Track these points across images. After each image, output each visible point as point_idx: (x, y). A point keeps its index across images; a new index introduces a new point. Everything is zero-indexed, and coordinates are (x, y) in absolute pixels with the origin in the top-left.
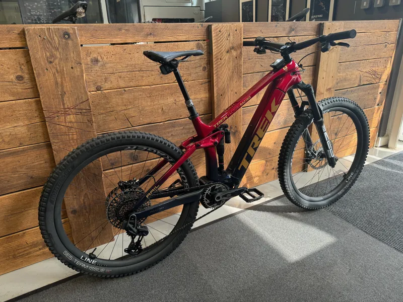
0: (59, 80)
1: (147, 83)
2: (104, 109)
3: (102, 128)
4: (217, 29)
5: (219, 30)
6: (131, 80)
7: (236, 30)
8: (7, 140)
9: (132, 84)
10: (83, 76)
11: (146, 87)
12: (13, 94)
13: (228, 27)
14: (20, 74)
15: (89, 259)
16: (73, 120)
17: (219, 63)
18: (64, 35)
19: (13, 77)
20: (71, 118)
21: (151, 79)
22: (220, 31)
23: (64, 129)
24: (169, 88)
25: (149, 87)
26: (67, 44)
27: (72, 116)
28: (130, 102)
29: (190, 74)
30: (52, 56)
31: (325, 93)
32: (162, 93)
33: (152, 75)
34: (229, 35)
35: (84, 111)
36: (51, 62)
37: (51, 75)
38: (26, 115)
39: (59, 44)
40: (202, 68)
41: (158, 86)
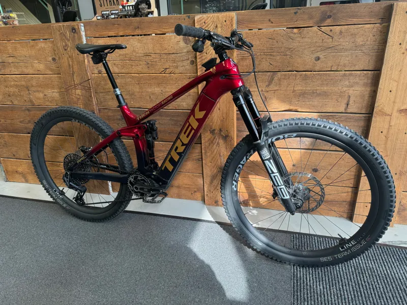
0: (71, 63)
1: (136, 72)
2: (103, 89)
3: (103, 104)
4: (201, 21)
5: (203, 21)
6: (123, 67)
7: (225, 21)
8: (50, 100)
9: (123, 71)
10: (84, 61)
11: (135, 75)
12: (51, 70)
13: (215, 18)
14: (54, 57)
15: (58, 193)
16: (80, 94)
17: (203, 58)
18: (73, 30)
19: (50, 59)
20: (78, 92)
21: (139, 69)
22: (205, 23)
23: (75, 100)
24: (155, 78)
25: (137, 75)
26: (74, 36)
27: (79, 91)
28: (123, 86)
29: (177, 67)
30: (66, 45)
31: (395, 114)
32: (149, 82)
33: (140, 65)
34: (217, 27)
35: (87, 88)
36: (65, 50)
37: (66, 59)
38: (58, 85)
39: (70, 37)
40: (189, 62)
41: (145, 75)
